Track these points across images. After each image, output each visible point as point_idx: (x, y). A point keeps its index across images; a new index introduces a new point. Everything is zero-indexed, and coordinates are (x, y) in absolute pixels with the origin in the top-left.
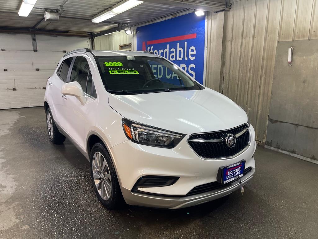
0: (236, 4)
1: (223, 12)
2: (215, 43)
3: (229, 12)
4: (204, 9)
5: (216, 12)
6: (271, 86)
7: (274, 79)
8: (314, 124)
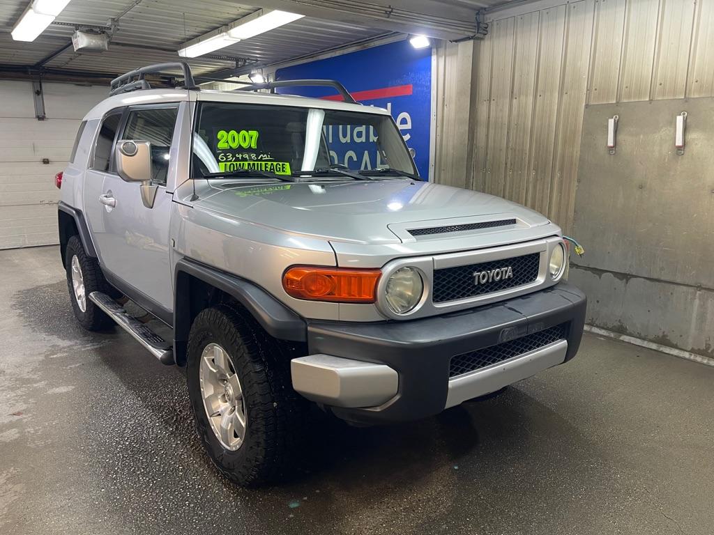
0: (498, 24)
1: (471, 43)
2: (453, 106)
3: (482, 42)
4: (428, 34)
5: (456, 41)
6: (574, 195)
7: (579, 181)
8: (663, 272)
